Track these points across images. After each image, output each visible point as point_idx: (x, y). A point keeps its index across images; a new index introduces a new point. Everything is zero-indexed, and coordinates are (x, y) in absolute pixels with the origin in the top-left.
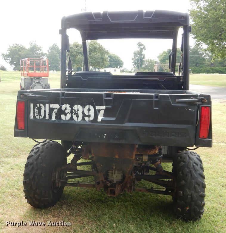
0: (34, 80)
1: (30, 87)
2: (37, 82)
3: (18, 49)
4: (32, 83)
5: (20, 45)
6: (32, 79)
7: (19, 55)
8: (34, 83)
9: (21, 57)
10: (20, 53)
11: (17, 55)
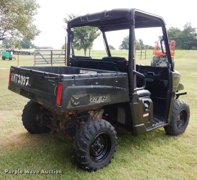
0: (161, 58)
1: (157, 64)
2: (163, 60)
3: (173, 32)
4: (159, 61)
5: (175, 28)
6: (159, 57)
7: (173, 37)
8: (160, 61)
9: (174, 38)
10: (174, 35)
11: (172, 37)
